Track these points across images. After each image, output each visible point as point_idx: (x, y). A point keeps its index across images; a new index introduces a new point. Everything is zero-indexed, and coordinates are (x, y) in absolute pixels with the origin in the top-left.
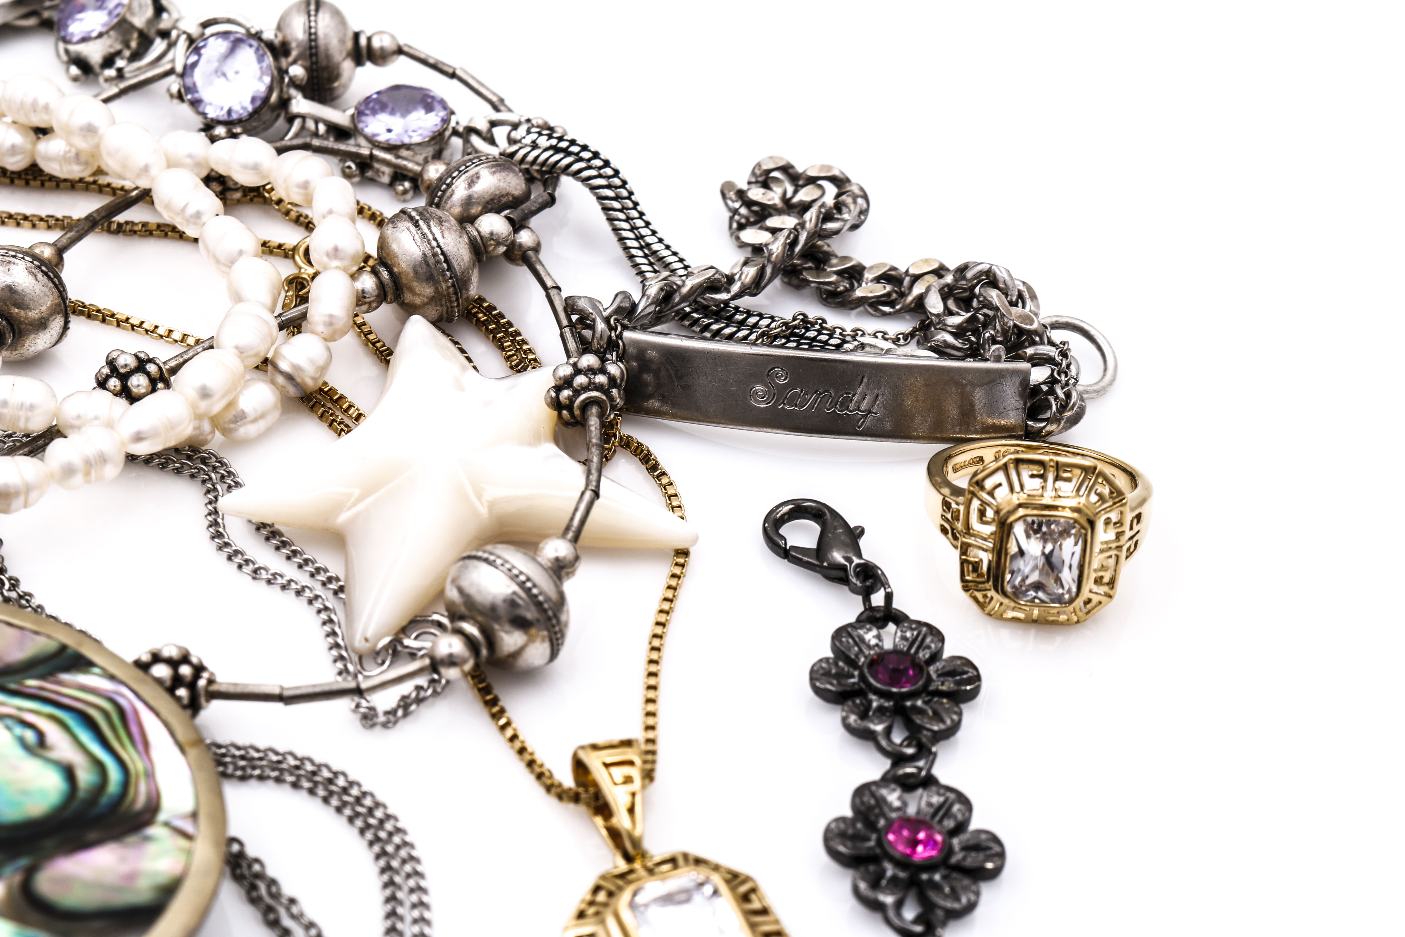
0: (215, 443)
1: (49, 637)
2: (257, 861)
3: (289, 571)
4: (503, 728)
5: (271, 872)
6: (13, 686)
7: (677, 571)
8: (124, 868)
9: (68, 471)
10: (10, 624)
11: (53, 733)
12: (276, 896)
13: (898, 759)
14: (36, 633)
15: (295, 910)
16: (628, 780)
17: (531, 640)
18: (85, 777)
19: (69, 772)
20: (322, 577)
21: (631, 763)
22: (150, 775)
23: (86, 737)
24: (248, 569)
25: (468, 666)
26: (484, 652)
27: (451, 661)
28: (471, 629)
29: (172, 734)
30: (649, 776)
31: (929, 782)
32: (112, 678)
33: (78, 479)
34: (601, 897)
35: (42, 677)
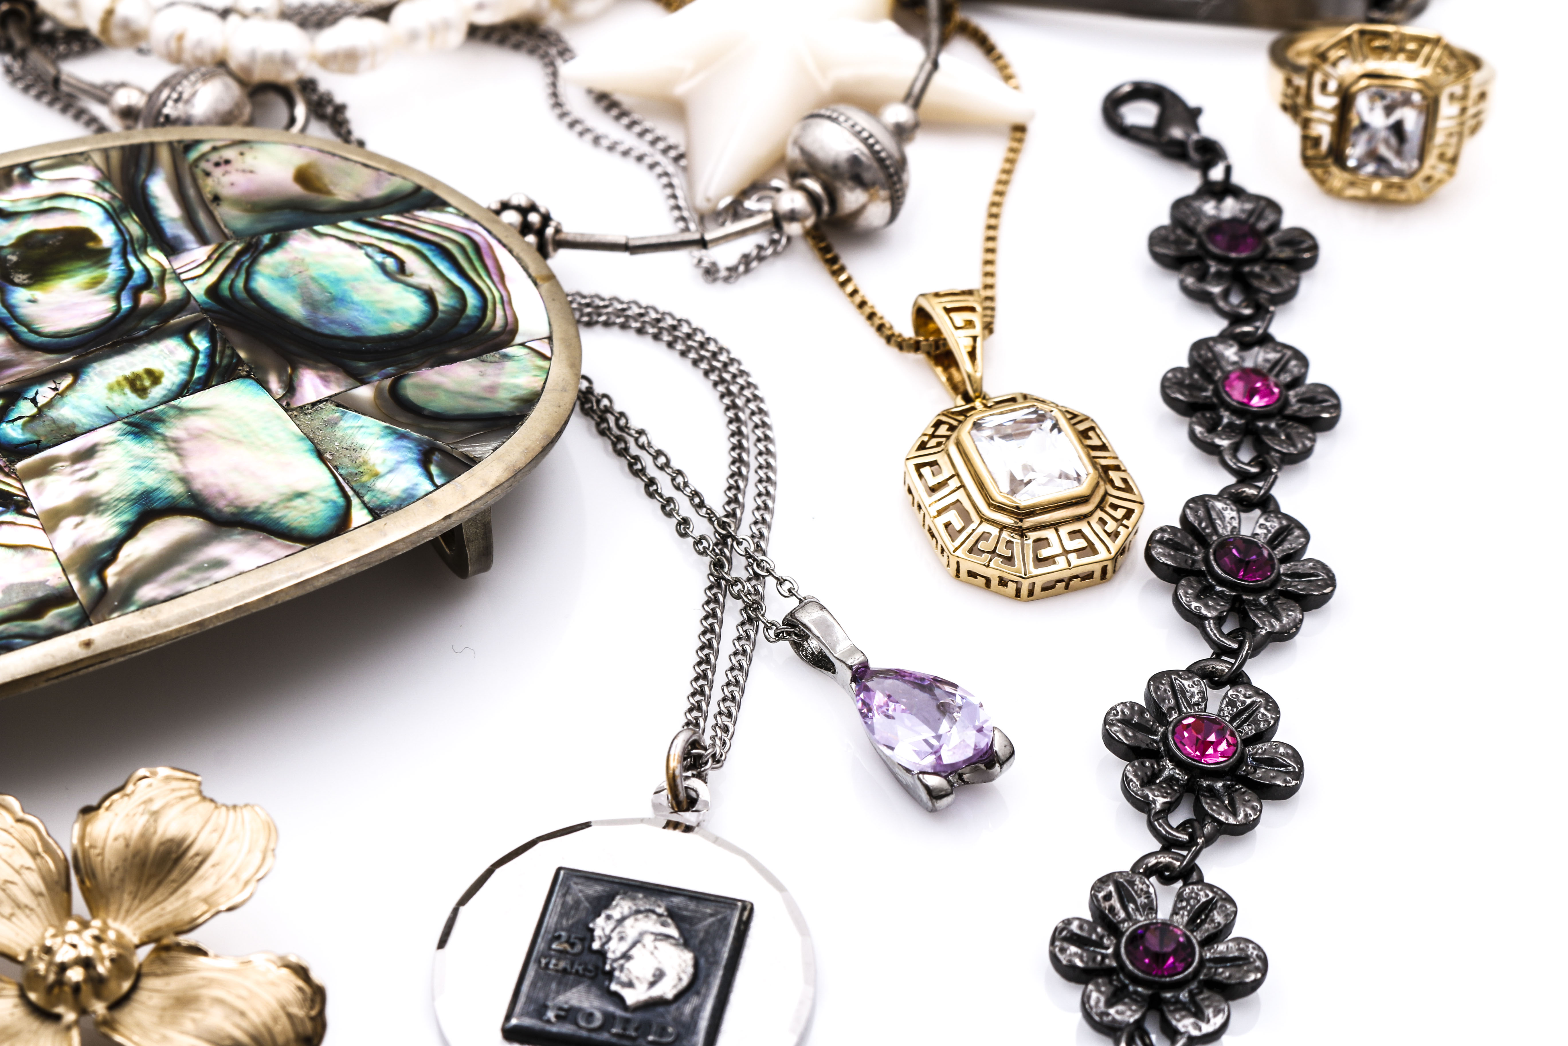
0: (553, 21)
1: (404, 178)
2: (605, 396)
3: (629, 139)
4: (843, 284)
5: (618, 408)
6: (371, 219)
7: (1015, 145)
8: (486, 382)
9: (413, 36)
10: (366, 166)
11: (412, 261)
12: (624, 429)
13: (1236, 319)
14: (392, 174)
15: (643, 440)
16: (970, 324)
17: (871, 199)
18: (444, 300)
19: (429, 296)
20: (661, 145)
21: (972, 309)
22: (507, 302)
23: (443, 266)
24: (589, 137)
25: (810, 222)
26: (826, 208)
27: (793, 216)
28: (813, 185)
29: (526, 269)
30: (989, 328)
31: (1266, 340)
32: (466, 216)
33: (422, 45)
34: (943, 430)
35: (400, 213)
